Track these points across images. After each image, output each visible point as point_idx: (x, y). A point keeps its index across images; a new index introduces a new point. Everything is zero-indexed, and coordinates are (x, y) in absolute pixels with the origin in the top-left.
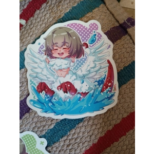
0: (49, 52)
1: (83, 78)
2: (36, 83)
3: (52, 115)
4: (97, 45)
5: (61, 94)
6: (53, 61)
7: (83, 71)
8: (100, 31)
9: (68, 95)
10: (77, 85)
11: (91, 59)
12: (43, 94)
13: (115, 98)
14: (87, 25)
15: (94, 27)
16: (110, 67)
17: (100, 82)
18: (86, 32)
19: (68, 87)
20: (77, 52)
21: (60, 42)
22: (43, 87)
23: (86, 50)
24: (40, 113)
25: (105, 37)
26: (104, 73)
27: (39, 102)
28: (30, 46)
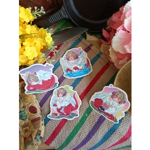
0: (68, 59)
1: (80, 65)
2: (66, 69)
3: (73, 78)
4: (82, 54)
5: (74, 70)
6: (69, 62)
8: (82, 50)
9: (77, 70)
10: (79, 67)
12: (69, 72)
13: (92, 69)
14: (77, 49)
15: (80, 49)
16: (88, 60)
17: (85, 65)
19: (76, 68)
20: (76, 57)
21: (71, 55)
22: (68, 70)
23: (79, 56)
24: (69, 78)
25: (84, 52)
26: (86, 62)
27: (68, 74)
28: (61, 58)
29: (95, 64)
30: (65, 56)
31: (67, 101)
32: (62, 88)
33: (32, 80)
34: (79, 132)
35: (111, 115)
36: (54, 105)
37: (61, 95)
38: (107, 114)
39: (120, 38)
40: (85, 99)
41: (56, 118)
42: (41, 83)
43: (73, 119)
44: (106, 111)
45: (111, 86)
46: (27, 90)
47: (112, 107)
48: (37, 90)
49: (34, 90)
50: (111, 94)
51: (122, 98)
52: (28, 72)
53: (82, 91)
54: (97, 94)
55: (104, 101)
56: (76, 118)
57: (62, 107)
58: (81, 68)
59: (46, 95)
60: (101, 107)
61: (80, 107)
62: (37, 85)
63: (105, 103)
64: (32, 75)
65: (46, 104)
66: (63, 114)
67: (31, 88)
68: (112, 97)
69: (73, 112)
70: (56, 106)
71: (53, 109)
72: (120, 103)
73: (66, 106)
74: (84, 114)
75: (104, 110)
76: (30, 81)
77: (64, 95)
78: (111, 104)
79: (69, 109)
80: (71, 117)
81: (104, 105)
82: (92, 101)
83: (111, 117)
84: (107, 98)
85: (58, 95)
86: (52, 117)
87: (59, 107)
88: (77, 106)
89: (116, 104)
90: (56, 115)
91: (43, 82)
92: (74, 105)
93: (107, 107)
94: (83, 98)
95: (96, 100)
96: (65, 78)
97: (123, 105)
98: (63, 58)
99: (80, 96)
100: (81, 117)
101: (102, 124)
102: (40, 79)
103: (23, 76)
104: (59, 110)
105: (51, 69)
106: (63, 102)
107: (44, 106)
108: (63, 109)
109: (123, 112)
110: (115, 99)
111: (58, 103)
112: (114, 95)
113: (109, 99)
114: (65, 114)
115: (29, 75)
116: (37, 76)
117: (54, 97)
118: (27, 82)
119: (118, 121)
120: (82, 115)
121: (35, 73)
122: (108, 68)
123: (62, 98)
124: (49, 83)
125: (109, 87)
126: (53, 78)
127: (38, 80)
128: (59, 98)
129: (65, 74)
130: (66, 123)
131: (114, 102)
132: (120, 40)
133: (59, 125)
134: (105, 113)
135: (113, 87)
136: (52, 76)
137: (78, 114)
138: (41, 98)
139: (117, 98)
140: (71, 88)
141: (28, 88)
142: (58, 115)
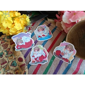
0: (39, 31)
2: (38, 36)
3: (42, 41)
5: (43, 37)
6: (40, 32)
7: (45, 32)
8: (46, 26)
10: (45, 35)
11: (46, 30)
12: (40, 38)
13: (52, 36)
14: (43, 25)
15: (45, 25)
16: (50, 31)
17: (49, 34)
18: (44, 26)
19: (43, 35)
21: (40, 29)
22: (39, 36)
24: (40, 41)
25: (47, 27)
26: (49, 32)
27: (39, 39)
28: (35, 31)
29: (54, 33)
30: (37, 29)
31: (40, 53)
32: (37, 47)
33: (19, 42)
34: (49, 71)
35: (67, 59)
36: (33, 57)
37: (36, 50)
38: (64, 59)
39: (66, 16)
40: (50, 52)
41: (34, 64)
42: (24, 44)
43: (45, 63)
44: (63, 57)
45: (64, 42)
46: (16, 49)
47: (66, 54)
48: (22, 48)
49: (21, 48)
50: (65, 47)
51: (71, 48)
52: (17, 37)
53: (48, 48)
54: (57, 48)
55: (61, 51)
56: (46, 63)
57: (38, 57)
58: (46, 35)
59: (27, 51)
60: (60, 55)
61: (48, 57)
62: (22, 45)
63: (62, 52)
64: (19, 39)
65: (28, 57)
66: (38, 61)
67: (19, 47)
68: (66, 48)
69: (44, 59)
70: (34, 57)
71: (33, 59)
72: (70, 51)
73: (40, 56)
74: (51, 60)
75: (62, 56)
76: (18, 43)
77: (38, 50)
78: (66, 52)
79: (42, 58)
80: (43, 63)
81: (62, 53)
82: (54, 52)
83: (67, 60)
84: (63, 49)
85: (35, 50)
86: (32, 64)
87: (36, 57)
88: (46, 56)
89: (68, 52)
90: (35, 62)
91: (26, 43)
92: (44, 56)
93: (64, 54)
94: (49, 51)
95: (57, 51)
96: (38, 41)
97: (72, 52)
98: (36, 31)
99: (47, 51)
100: (49, 62)
101: (62, 65)
102: (24, 41)
103: (14, 40)
104: (36, 59)
105: (30, 36)
106: (38, 54)
107: (27, 58)
108: (38, 58)
109: (73, 56)
110: (67, 49)
111: (35, 55)
112: (67, 47)
113: (64, 50)
114: (40, 61)
115: (18, 39)
116: (22, 39)
117: (32, 52)
118: (16, 43)
119: (71, 62)
120: (50, 61)
121: (21, 38)
122: (61, 34)
123: (37, 52)
124: (29, 44)
125: (63, 43)
126: (31, 41)
127: (23, 42)
128: (35, 52)
129: (38, 39)
130: (41, 67)
131: (67, 51)
132: (66, 17)
133: (36, 68)
134: (62, 58)
135: (65, 42)
136: (31, 39)
137: (47, 60)
138: (25, 53)
139: (68, 49)
140: (42, 46)
141: (17, 47)
142: (36, 62)
